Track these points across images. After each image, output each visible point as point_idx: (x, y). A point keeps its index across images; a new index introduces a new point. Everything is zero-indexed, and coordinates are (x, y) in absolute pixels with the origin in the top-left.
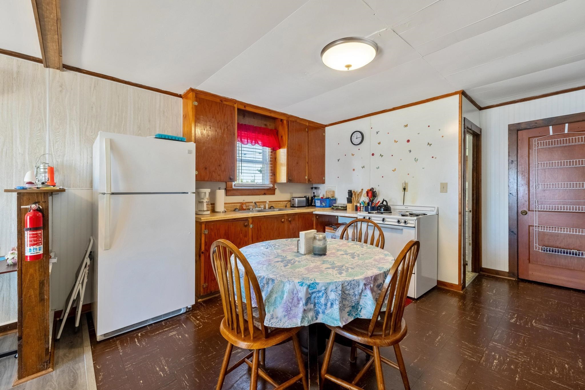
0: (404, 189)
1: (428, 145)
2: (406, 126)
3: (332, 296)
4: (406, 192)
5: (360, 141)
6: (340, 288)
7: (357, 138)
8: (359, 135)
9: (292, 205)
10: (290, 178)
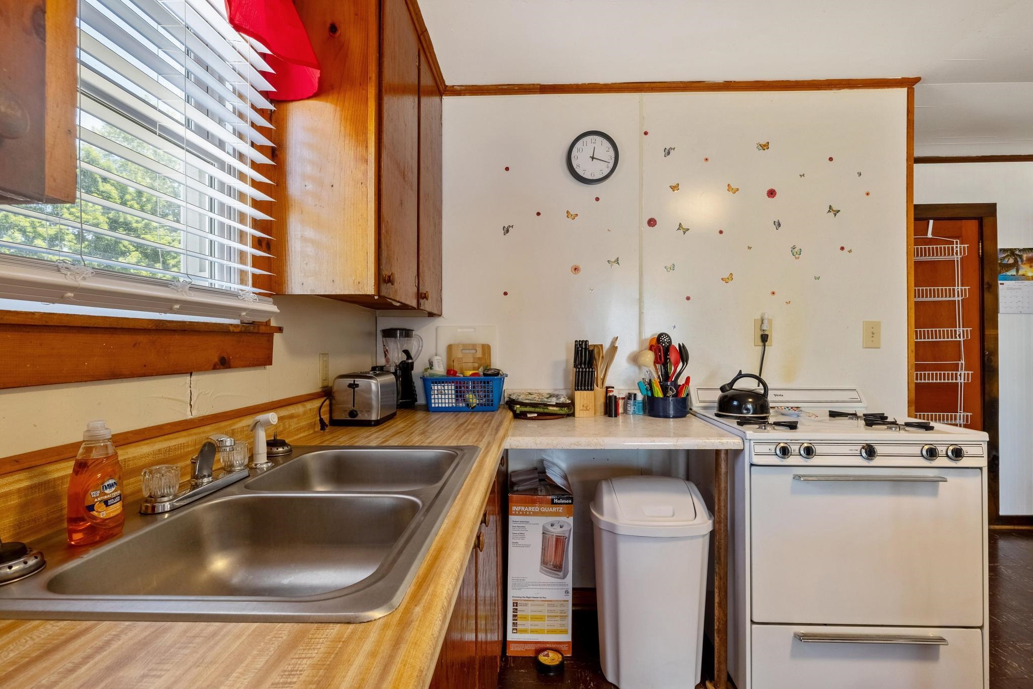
0: (764, 338)
1: (829, 211)
2: (765, 146)
4: (767, 348)
7: (592, 158)
8: (603, 149)
9: (345, 417)
10: (386, 272)
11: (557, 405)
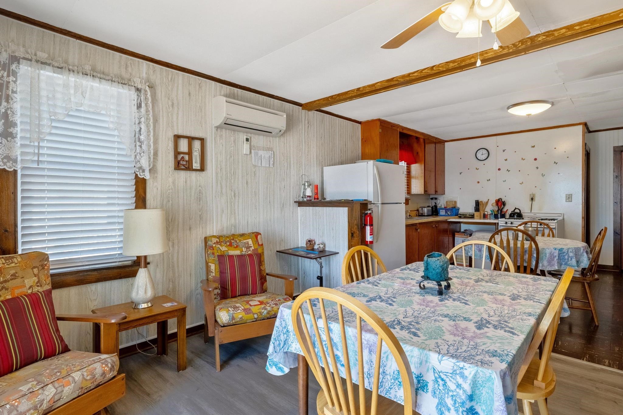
0: (532, 199)
1: (554, 163)
2: (533, 146)
3: (571, 254)
4: (533, 202)
5: (487, 156)
6: (574, 251)
7: (482, 155)
8: (485, 152)
9: (421, 214)
10: (426, 190)
11: (469, 215)
